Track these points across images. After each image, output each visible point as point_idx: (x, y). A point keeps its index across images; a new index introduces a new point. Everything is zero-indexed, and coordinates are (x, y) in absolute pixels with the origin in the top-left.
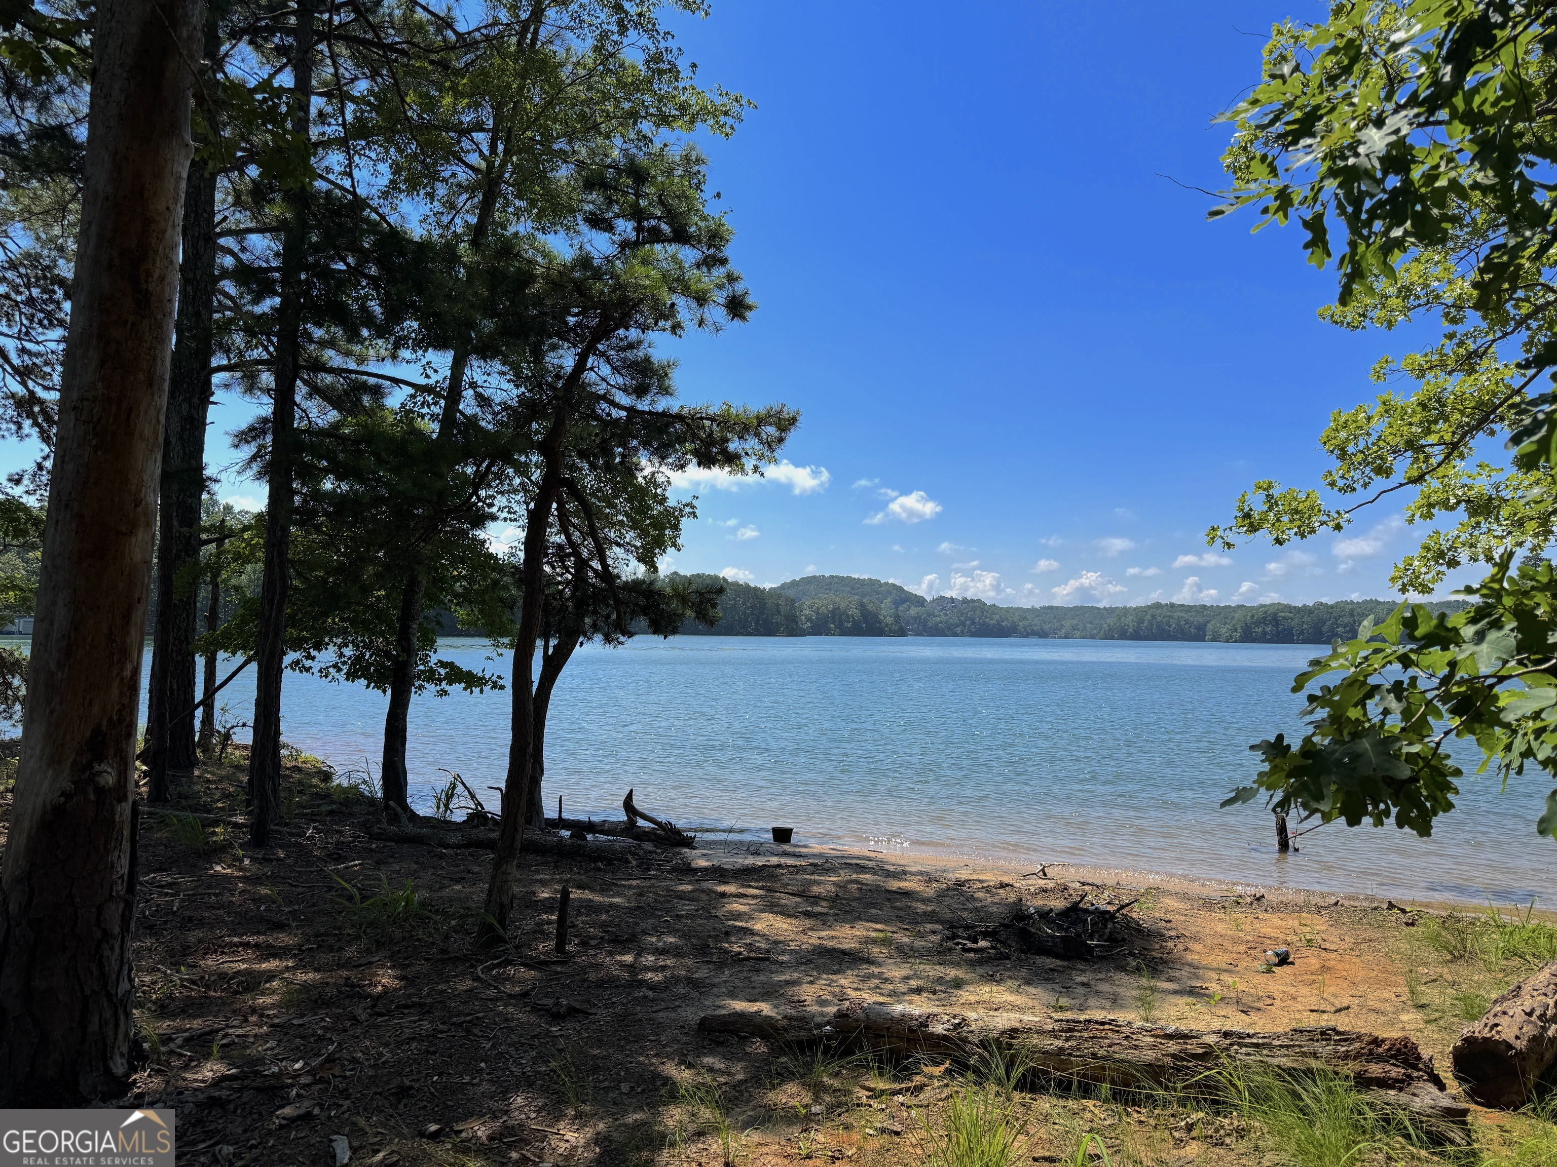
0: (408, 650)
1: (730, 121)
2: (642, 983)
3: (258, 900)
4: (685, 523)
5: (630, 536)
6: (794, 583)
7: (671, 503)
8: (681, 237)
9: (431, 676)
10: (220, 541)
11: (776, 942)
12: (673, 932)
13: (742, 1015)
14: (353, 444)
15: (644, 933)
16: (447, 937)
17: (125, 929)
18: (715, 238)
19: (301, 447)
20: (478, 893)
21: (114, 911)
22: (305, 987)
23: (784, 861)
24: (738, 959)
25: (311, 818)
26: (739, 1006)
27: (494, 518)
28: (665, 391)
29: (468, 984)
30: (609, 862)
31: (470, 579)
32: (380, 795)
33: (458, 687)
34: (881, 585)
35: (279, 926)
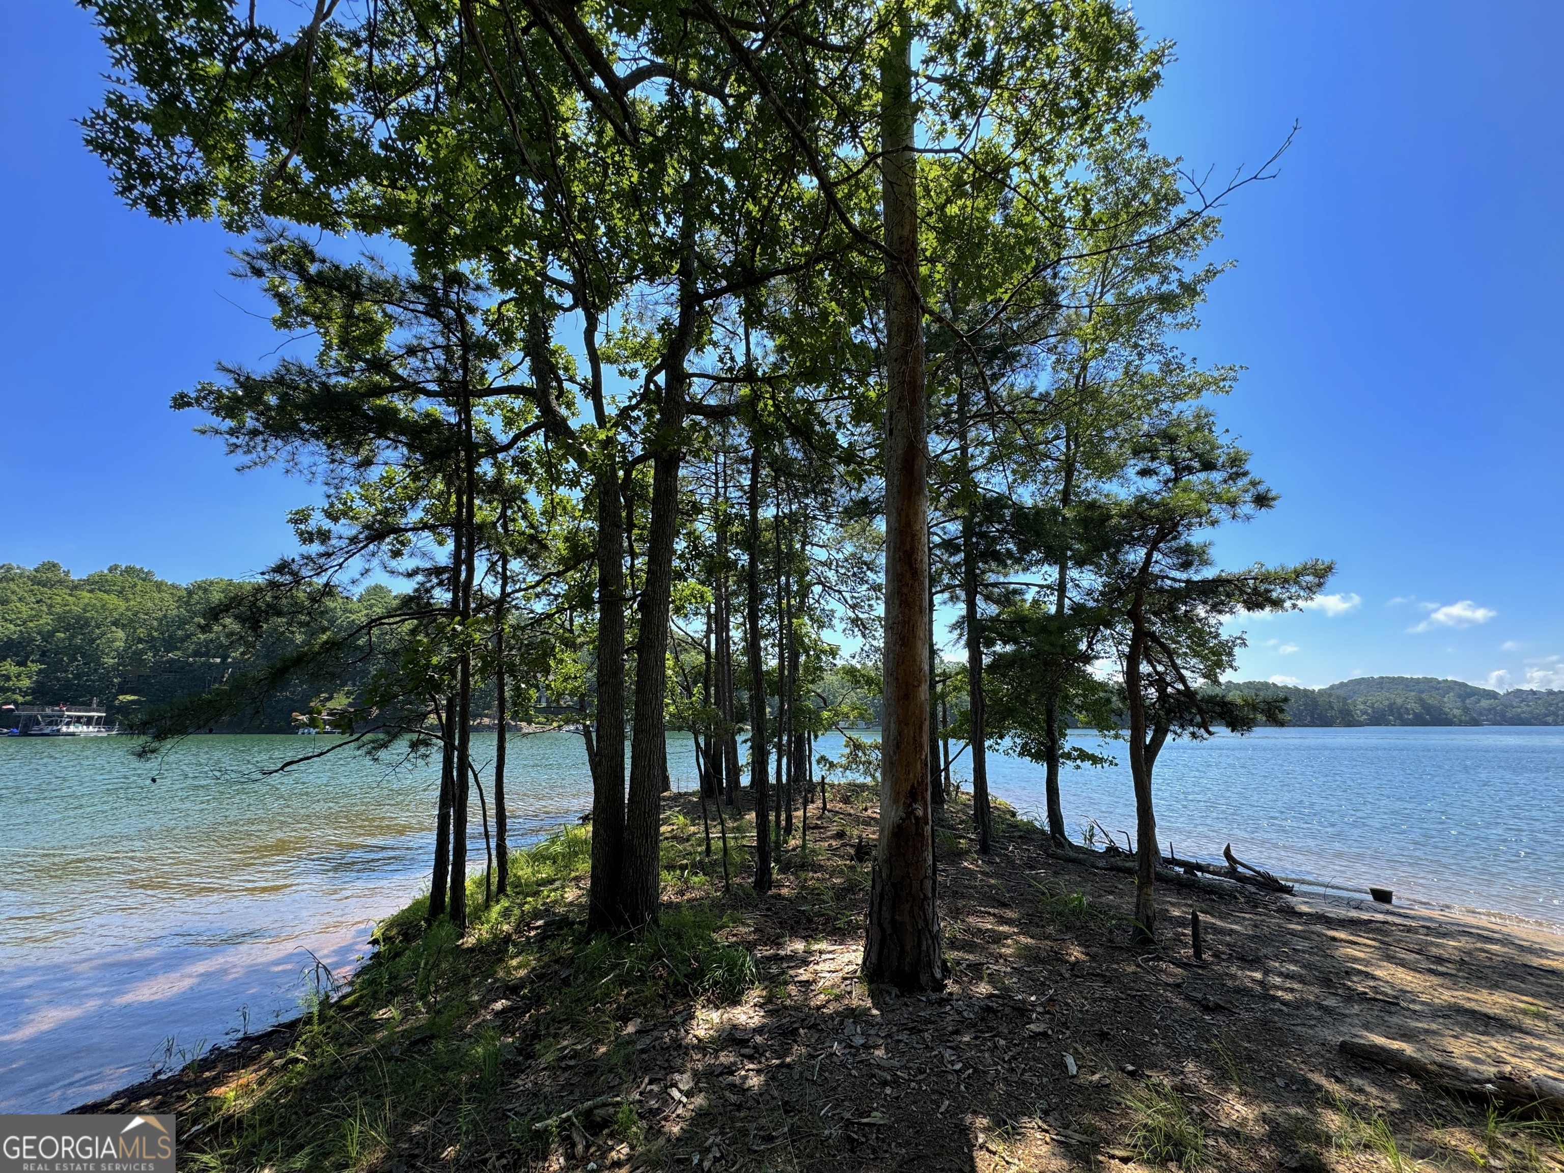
0: (1054, 741)
1: (1227, 383)
2: (1274, 998)
3: (991, 887)
4: (1237, 650)
5: (1193, 661)
6: (1342, 685)
7: (1224, 637)
8: (1208, 466)
9: (1068, 756)
10: (944, 681)
11: (1401, 990)
12: (1295, 962)
13: (1382, 1049)
14: (1010, 624)
15: (1266, 957)
16: (1111, 932)
17: (934, 895)
18: (1235, 461)
19: (984, 629)
20: (1127, 905)
21: (928, 884)
22: (1027, 947)
23: (1390, 918)
24: (1363, 998)
25: (1011, 839)
26: (1380, 1040)
27: (1097, 658)
28: (1205, 563)
29: (1131, 969)
30: (1221, 896)
31: (1084, 696)
32: (1047, 828)
33: (1087, 764)
34: (1439, 682)
35: (1004, 905)
